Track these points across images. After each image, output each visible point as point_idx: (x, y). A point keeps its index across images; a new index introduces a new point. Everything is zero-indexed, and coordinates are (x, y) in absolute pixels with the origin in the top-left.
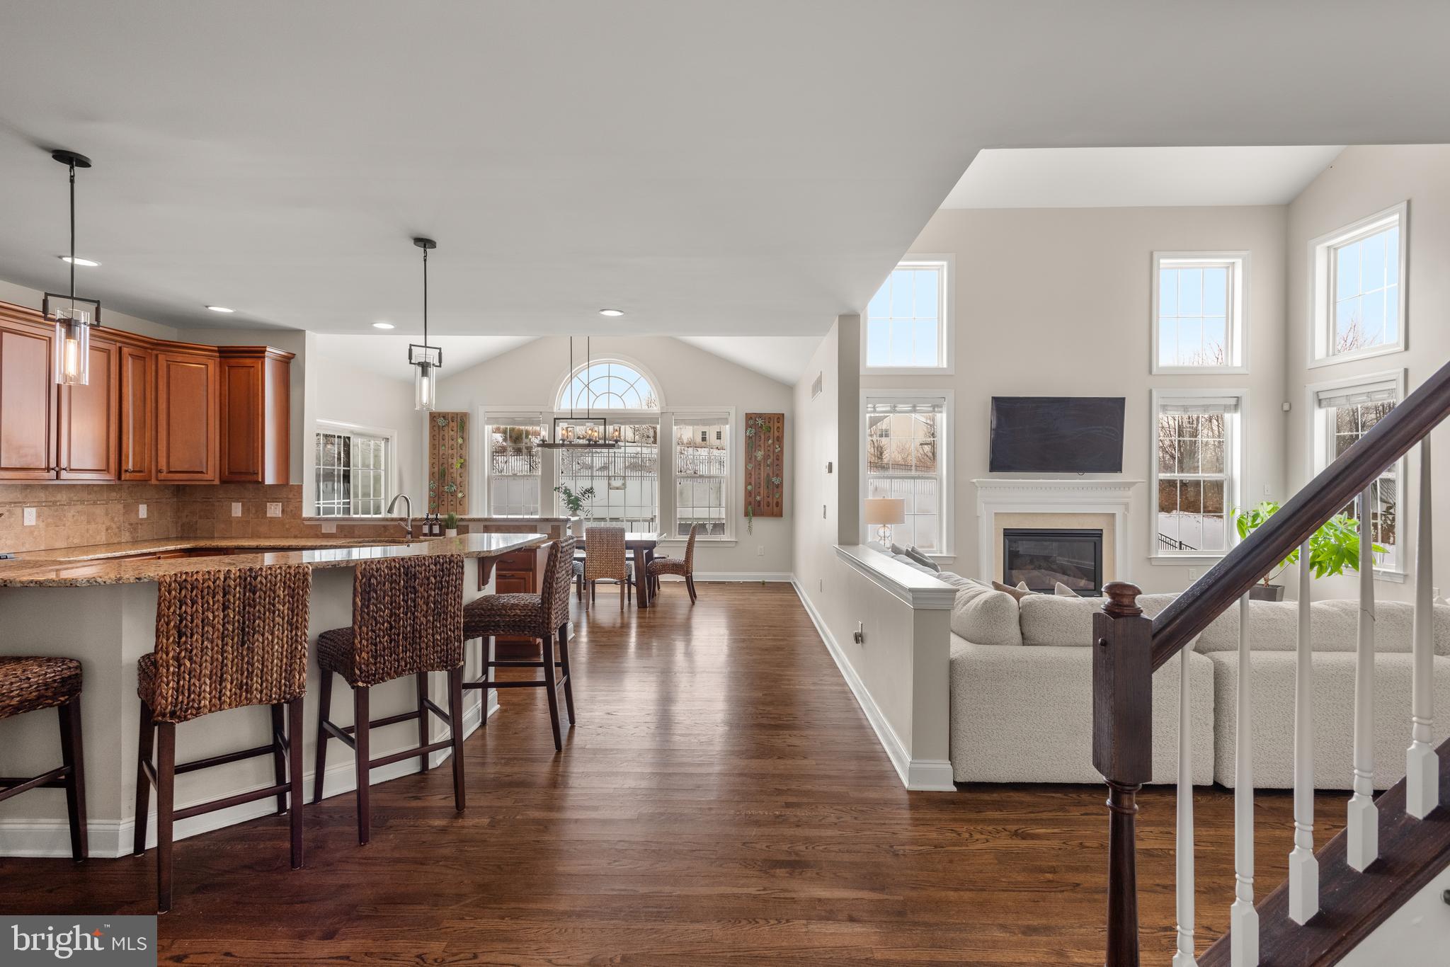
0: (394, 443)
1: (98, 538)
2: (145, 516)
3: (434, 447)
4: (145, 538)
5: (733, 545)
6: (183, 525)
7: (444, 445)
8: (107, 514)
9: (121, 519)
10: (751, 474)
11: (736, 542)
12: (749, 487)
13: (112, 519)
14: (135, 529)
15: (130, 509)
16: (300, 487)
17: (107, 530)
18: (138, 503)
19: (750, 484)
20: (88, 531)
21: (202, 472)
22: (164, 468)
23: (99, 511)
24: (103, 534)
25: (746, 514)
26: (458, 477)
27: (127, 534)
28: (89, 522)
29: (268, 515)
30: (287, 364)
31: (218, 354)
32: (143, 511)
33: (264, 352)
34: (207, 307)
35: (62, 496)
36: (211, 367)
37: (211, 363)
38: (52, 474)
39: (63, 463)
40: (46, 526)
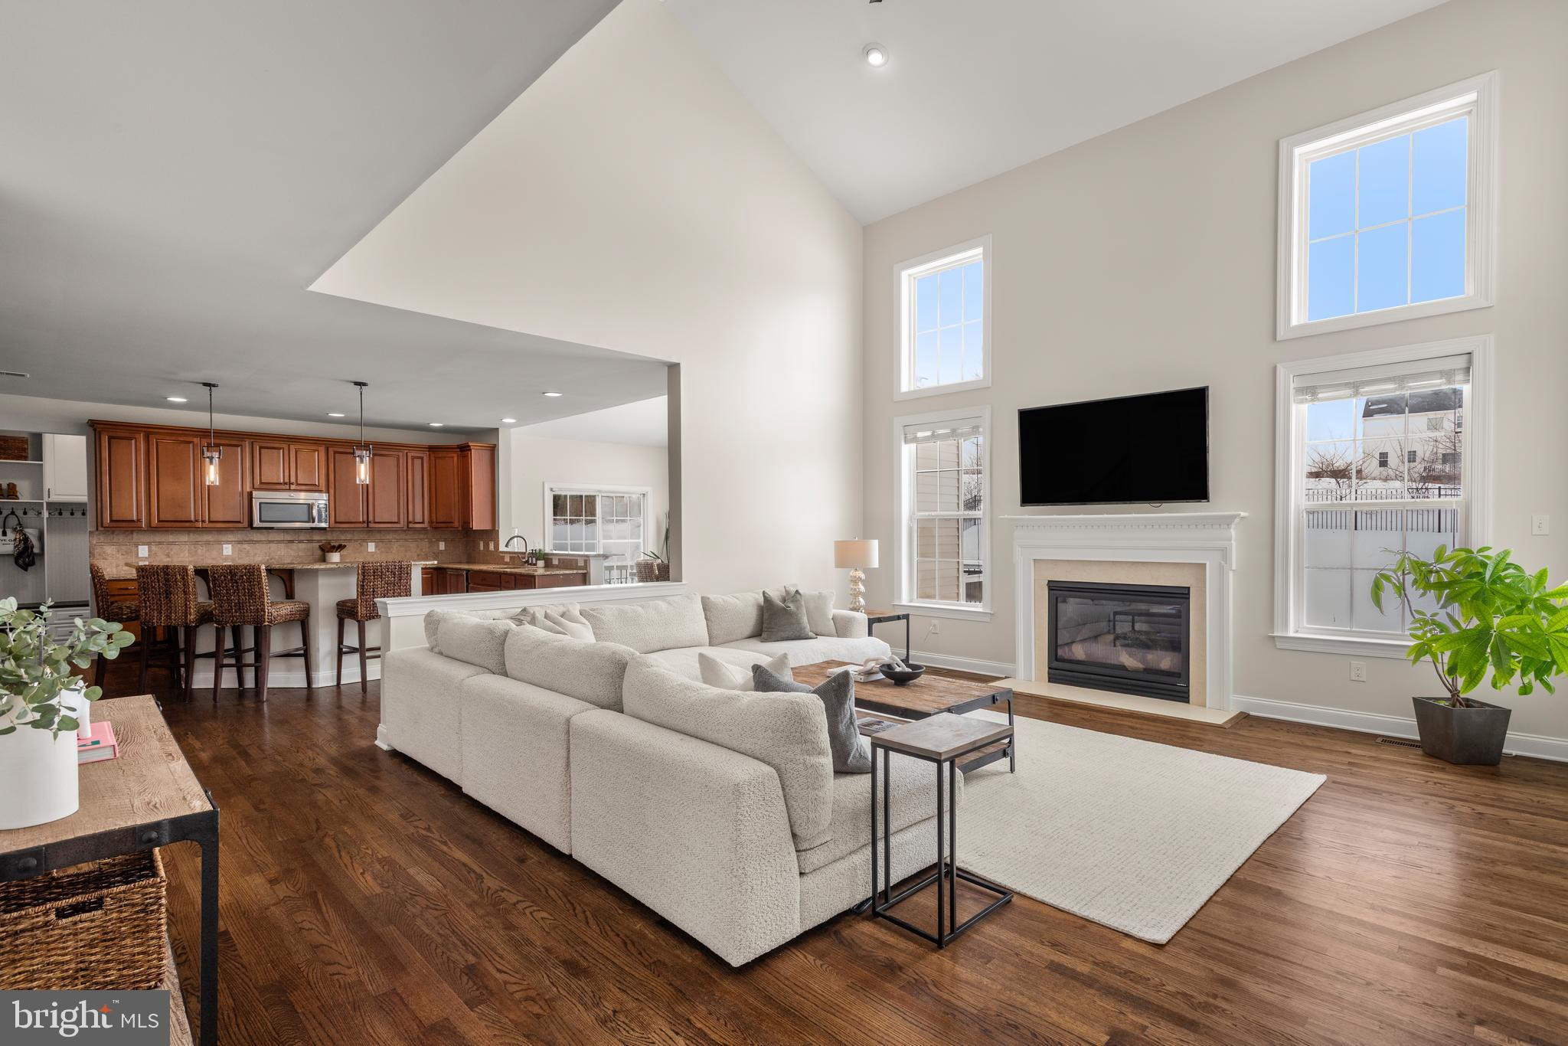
0: (650, 496)
2: (444, 549)
8: (418, 547)
9: (427, 550)
13: (421, 550)
15: (433, 544)
16: (498, 530)
18: (438, 540)
23: (413, 545)
28: (406, 551)
30: (493, 450)
31: (456, 450)
32: (442, 546)
33: (469, 446)
34: (429, 424)
35: (390, 537)
36: (456, 459)
37: (455, 455)
38: (365, 525)
39: (371, 518)
40: (382, 552)
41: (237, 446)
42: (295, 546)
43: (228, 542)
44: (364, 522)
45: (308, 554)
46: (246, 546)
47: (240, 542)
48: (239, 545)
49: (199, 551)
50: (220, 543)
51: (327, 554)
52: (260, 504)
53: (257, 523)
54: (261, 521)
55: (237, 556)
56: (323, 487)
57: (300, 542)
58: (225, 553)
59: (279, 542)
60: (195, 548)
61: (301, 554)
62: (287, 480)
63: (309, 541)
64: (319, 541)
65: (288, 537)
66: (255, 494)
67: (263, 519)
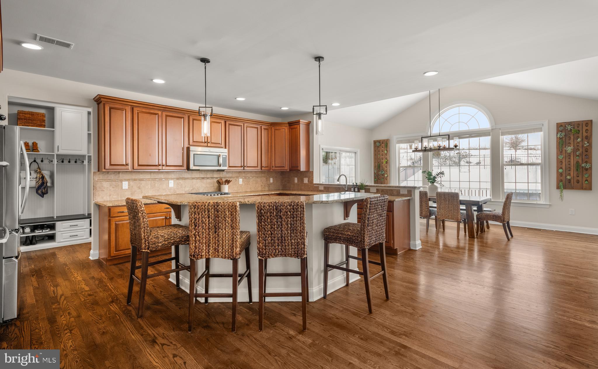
0: (358, 154)
1: (259, 189)
2: (272, 182)
3: (375, 155)
4: (272, 189)
5: (548, 207)
6: (283, 185)
7: (379, 154)
8: (261, 181)
9: (265, 182)
10: (562, 162)
11: (550, 205)
12: (560, 171)
13: (263, 182)
14: (269, 186)
15: (268, 179)
16: (313, 172)
17: (261, 186)
18: (270, 177)
19: (561, 168)
20: (256, 186)
21: (284, 167)
22: (274, 166)
23: (259, 180)
24: (260, 187)
25: (558, 188)
26: (385, 168)
27: (267, 188)
28: (256, 183)
29: (304, 182)
30: (308, 125)
31: (288, 125)
32: (271, 180)
33: (299, 122)
34: (281, 108)
35: (249, 175)
36: (286, 130)
37: (286, 128)
38: (242, 168)
39: (245, 165)
40: (245, 184)
41: (181, 118)
42: (205, 181)
43: (172, 179)
44: (242, 167)
45: (212, 185)
46: (181, 181)
47: (178, 179)
48: (177, 181)
49: (156, 185)
50: (167, 179)
51: (221, 185)
52: (194, 154)
53: (192, 167)
54: (194, 166)
55: (176, 187)
56: (223, 145)
57: (208, 178)
58: (170, 186)
59: (197, 178)
60: (154, 183)
61: (208, 186)
62: (206, 141)
63: (212, 178)
64: (217, 178)
65: (202, 176)
66: (192, 148)
67: (195, 165)
